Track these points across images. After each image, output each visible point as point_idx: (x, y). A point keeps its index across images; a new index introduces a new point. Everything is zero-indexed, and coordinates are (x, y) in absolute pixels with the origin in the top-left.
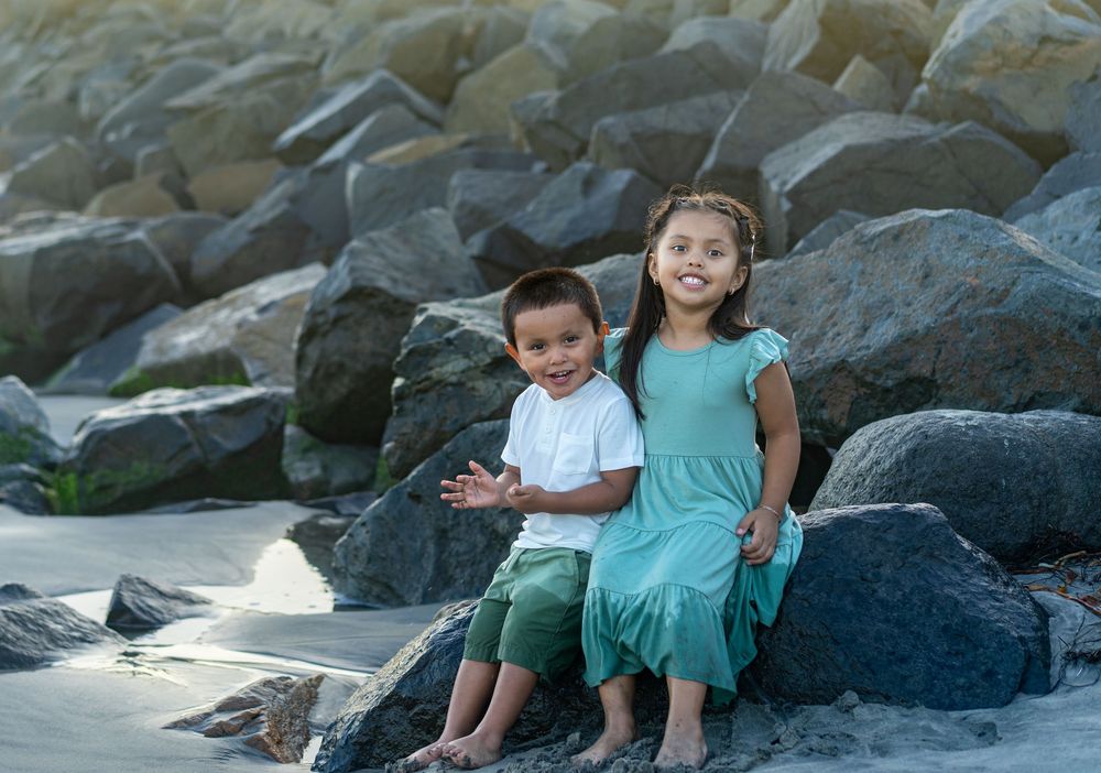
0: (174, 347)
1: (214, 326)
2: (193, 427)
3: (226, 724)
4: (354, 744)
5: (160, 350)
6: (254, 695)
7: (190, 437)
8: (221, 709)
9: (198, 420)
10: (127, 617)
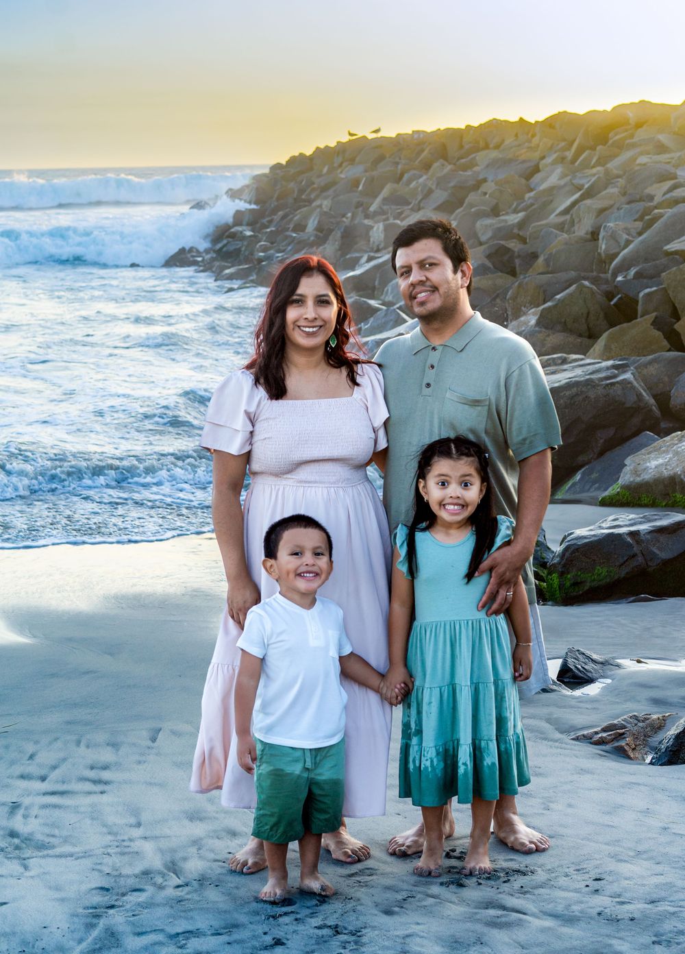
0: (646, 469)
1: (677, 453)
2: (639, 542)
3: (605, 738)
4: (671, 751)
5: (636, 472)
6: (623, 722)
7: (636, 549)
8: (604, 730)
9: (643, 538)
10: (569, 674)
